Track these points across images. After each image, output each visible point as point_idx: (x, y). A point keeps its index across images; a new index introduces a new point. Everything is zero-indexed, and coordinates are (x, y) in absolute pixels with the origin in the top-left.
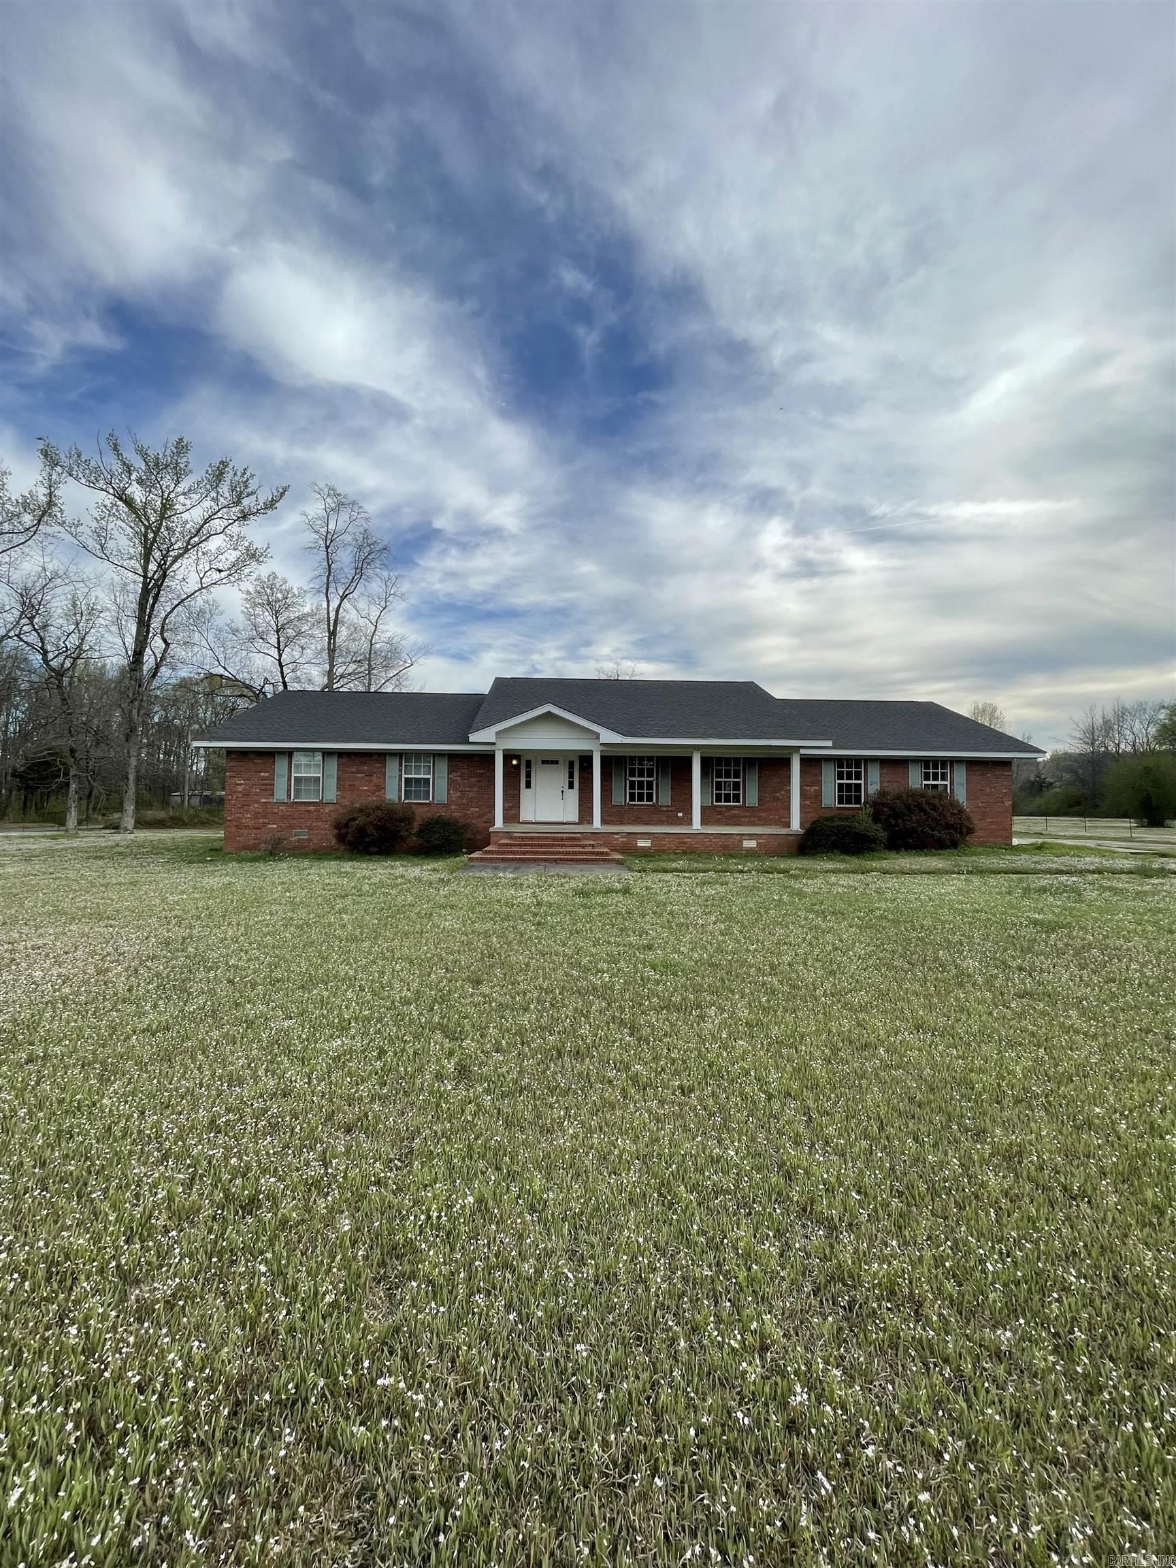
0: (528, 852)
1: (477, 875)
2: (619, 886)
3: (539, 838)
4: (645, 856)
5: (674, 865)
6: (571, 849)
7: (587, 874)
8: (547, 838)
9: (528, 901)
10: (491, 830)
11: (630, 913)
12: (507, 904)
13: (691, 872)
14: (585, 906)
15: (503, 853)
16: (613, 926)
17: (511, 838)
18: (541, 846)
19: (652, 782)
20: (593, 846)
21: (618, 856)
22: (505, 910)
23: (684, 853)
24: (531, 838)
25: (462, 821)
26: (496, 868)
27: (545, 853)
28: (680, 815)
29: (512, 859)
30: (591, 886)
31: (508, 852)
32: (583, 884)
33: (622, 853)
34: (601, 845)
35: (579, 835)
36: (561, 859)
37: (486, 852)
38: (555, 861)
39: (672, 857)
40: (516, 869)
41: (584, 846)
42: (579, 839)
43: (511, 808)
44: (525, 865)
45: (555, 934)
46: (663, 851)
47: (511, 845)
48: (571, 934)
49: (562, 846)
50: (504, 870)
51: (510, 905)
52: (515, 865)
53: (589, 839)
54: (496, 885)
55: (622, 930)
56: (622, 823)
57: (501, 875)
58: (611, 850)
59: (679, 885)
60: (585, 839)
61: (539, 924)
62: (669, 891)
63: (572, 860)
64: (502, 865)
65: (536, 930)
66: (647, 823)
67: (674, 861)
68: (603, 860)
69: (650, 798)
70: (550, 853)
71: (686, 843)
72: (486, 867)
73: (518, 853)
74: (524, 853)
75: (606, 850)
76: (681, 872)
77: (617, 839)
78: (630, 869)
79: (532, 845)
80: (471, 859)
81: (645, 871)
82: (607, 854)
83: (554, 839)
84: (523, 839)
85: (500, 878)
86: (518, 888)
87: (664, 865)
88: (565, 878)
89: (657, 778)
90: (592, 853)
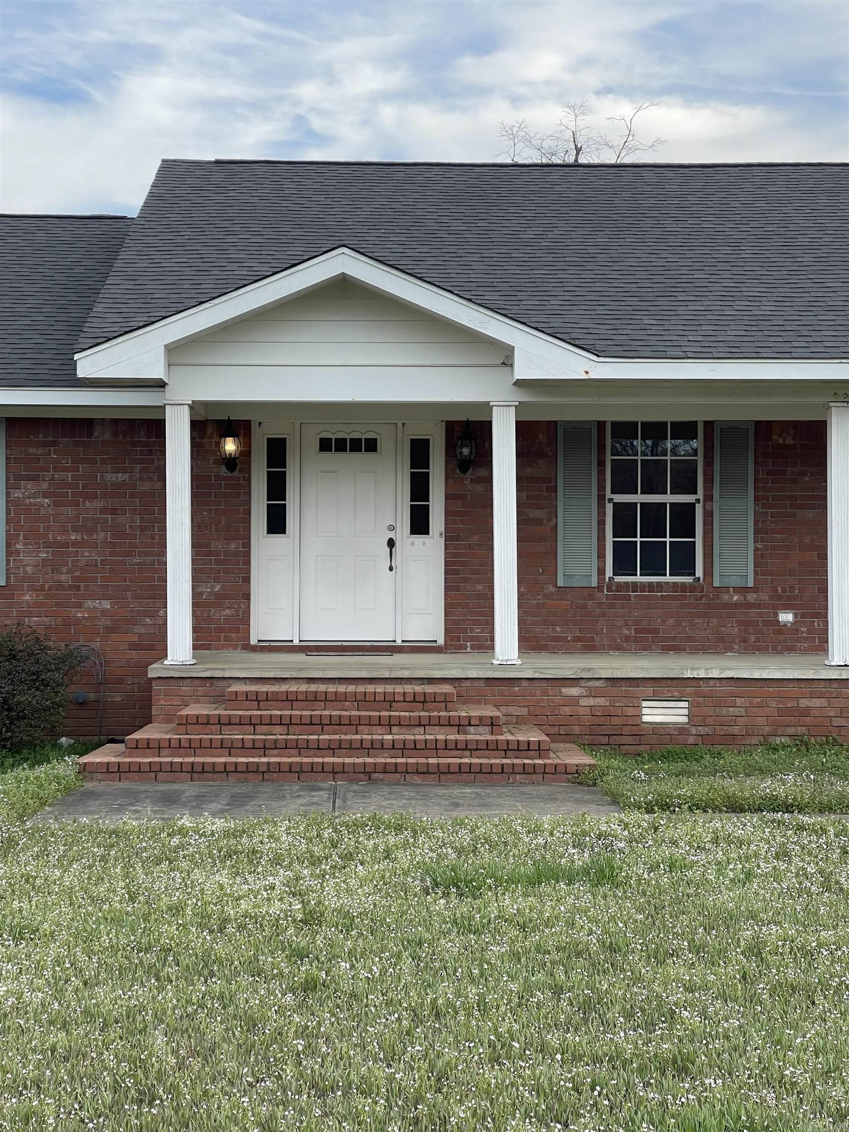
0: (275, 746)
1: (108, 823)
2: (581, 859)
3: (314, 698)
4: (666, 757)
5: (767, 786)
6: (418, 735)
7: (471, 816)
8: (339, 698)
9: (276, 908)
10: (154, 671)
11: (613, 949)
12: (203, 921)
13: (823, 809)
14: (464, 926)
15: (191, 748)
16: (558, 991)
17: (220, 699)
18: (322, 724)
19: (691, 507)
20: (493, 724)
21: (576, 758)
22: (199, 939)
23: (802, 745)
24: (290, 700)
25: (56, 645)
26: (170, 800)
27: (333, 748)
28: (786, 617)
29: (226, 771)
30: (487, 857)
31: (210, 747)
32: (460, 851)
33: (591, 747)
34: (520, 721)
35: (447, 688)
36: (385, 769)
37: (137, 747)
38: (368, 774)
39: (758, 757)
40: (237, 802)
41: (461, 725)
42: (445, 701)
43: (218, 600)
44: (267, 788)
45: (363, 1020)
46: (730, 740)
47: (220, 722)
48: (417, 1018)
49: (389, 724)
50: (197, 805)
51: (215, 924)
52: (234, 787)
53: (479, 700)
54: (169, 857)
55: (587, 1007)
56: (590, 647)
57: (186, 821)
58: (555, 737)
59: (783, 854)
60: (464, 699)
61: (310, 986)
62: (749, 875)
63: (424, 772)
64: (190, 789)
65: (299, 1008)
66: (673, 647)
67: (764, 772)
68: (525, 770)
69: (684, 563)
70: (351, 748)
71: (806, 712)
72: (133, 798)
73: (243, 748)
74: (264, 748)
75: (535, 736)
76: (788, 808)
77: (574, 701)
78: (616, 801)
79: (288, 723)
80: (85, 771)
81: (665, 807)
82: (540, 750)
83: (362, 701)
84: (258, 700)
85: (182, 832)
86: (244, 866)
87: (730, 786)
88: (399, 829)
89: (708, 498)
90: (489, 747)
